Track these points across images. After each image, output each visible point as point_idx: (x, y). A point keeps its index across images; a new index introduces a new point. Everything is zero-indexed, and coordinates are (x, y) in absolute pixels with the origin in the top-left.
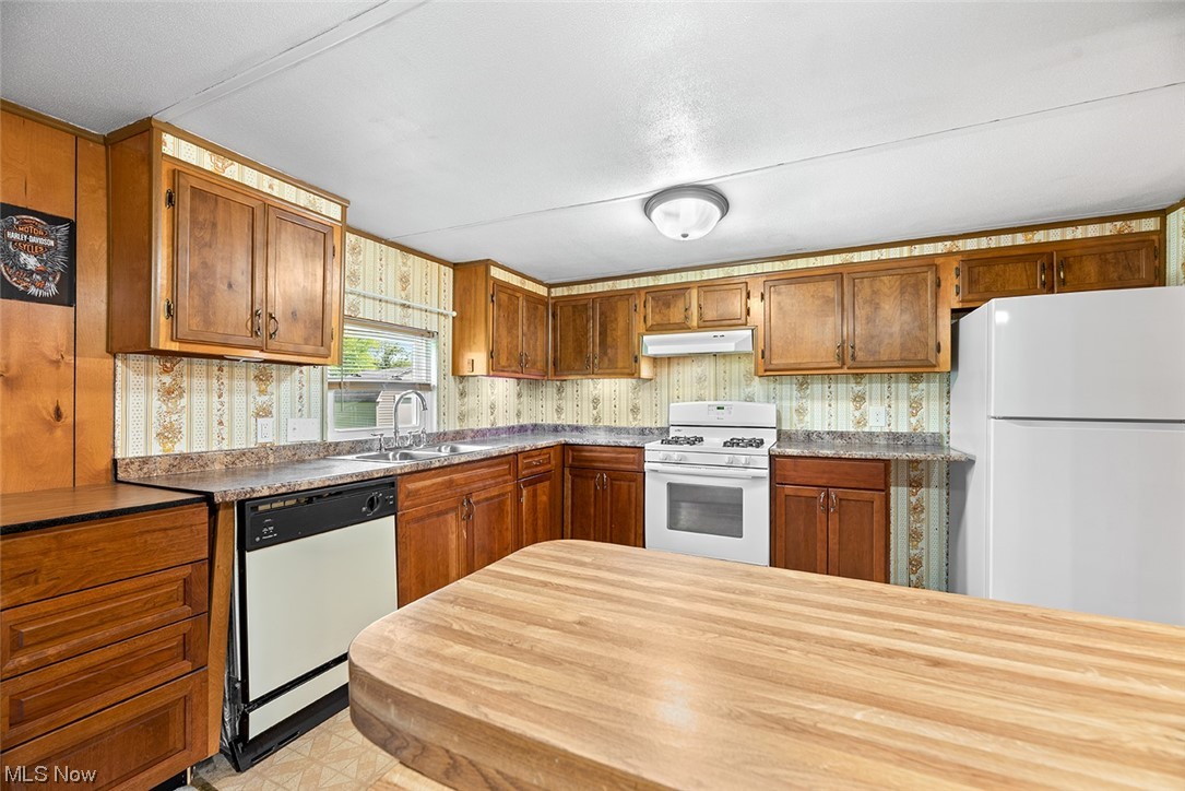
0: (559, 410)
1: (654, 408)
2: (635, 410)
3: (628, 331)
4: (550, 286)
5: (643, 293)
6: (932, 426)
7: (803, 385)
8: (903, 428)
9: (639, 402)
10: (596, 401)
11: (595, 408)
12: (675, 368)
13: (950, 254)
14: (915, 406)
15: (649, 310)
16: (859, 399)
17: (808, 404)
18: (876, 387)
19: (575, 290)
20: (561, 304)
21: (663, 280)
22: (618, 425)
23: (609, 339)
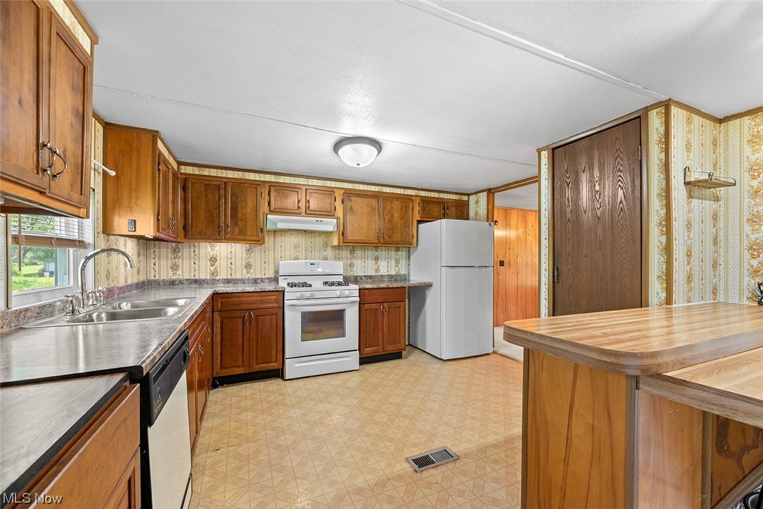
0: (175, 268)
1: (263, 265)
2: (248, 266)
3: (256, 210)
4: (180, 164)
5: (267, 186)
6: (403, 272)
7: (352, 251)
8: (393, 273)
9: (252, 261)
10: (213, 260)
11: (212, 265)
12: (278, 239)
13: (416, 196)
14: (397, 262)
15: (272, 198)
16: (377, 259)
17: (355, 261)
18: (383, 253)
19: (206, 172)
20: (193, 181)
21: (282, 179)
22: (233, 277)
23: (240, 215)
